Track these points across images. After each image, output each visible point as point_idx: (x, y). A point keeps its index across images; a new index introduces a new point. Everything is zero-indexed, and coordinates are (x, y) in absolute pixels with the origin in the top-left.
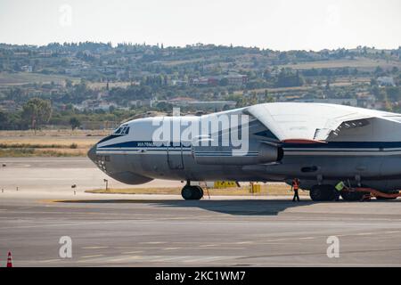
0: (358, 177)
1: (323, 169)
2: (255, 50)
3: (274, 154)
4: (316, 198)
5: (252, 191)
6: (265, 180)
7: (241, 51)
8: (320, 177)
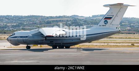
0: (62, 44)
1: (54, 42)
2: (42, 16)
3: (45, 39)
4: (53, 48)
5: (41, 47)
6: (43, 44)
7: (39, 16)
8: (54, 44)
